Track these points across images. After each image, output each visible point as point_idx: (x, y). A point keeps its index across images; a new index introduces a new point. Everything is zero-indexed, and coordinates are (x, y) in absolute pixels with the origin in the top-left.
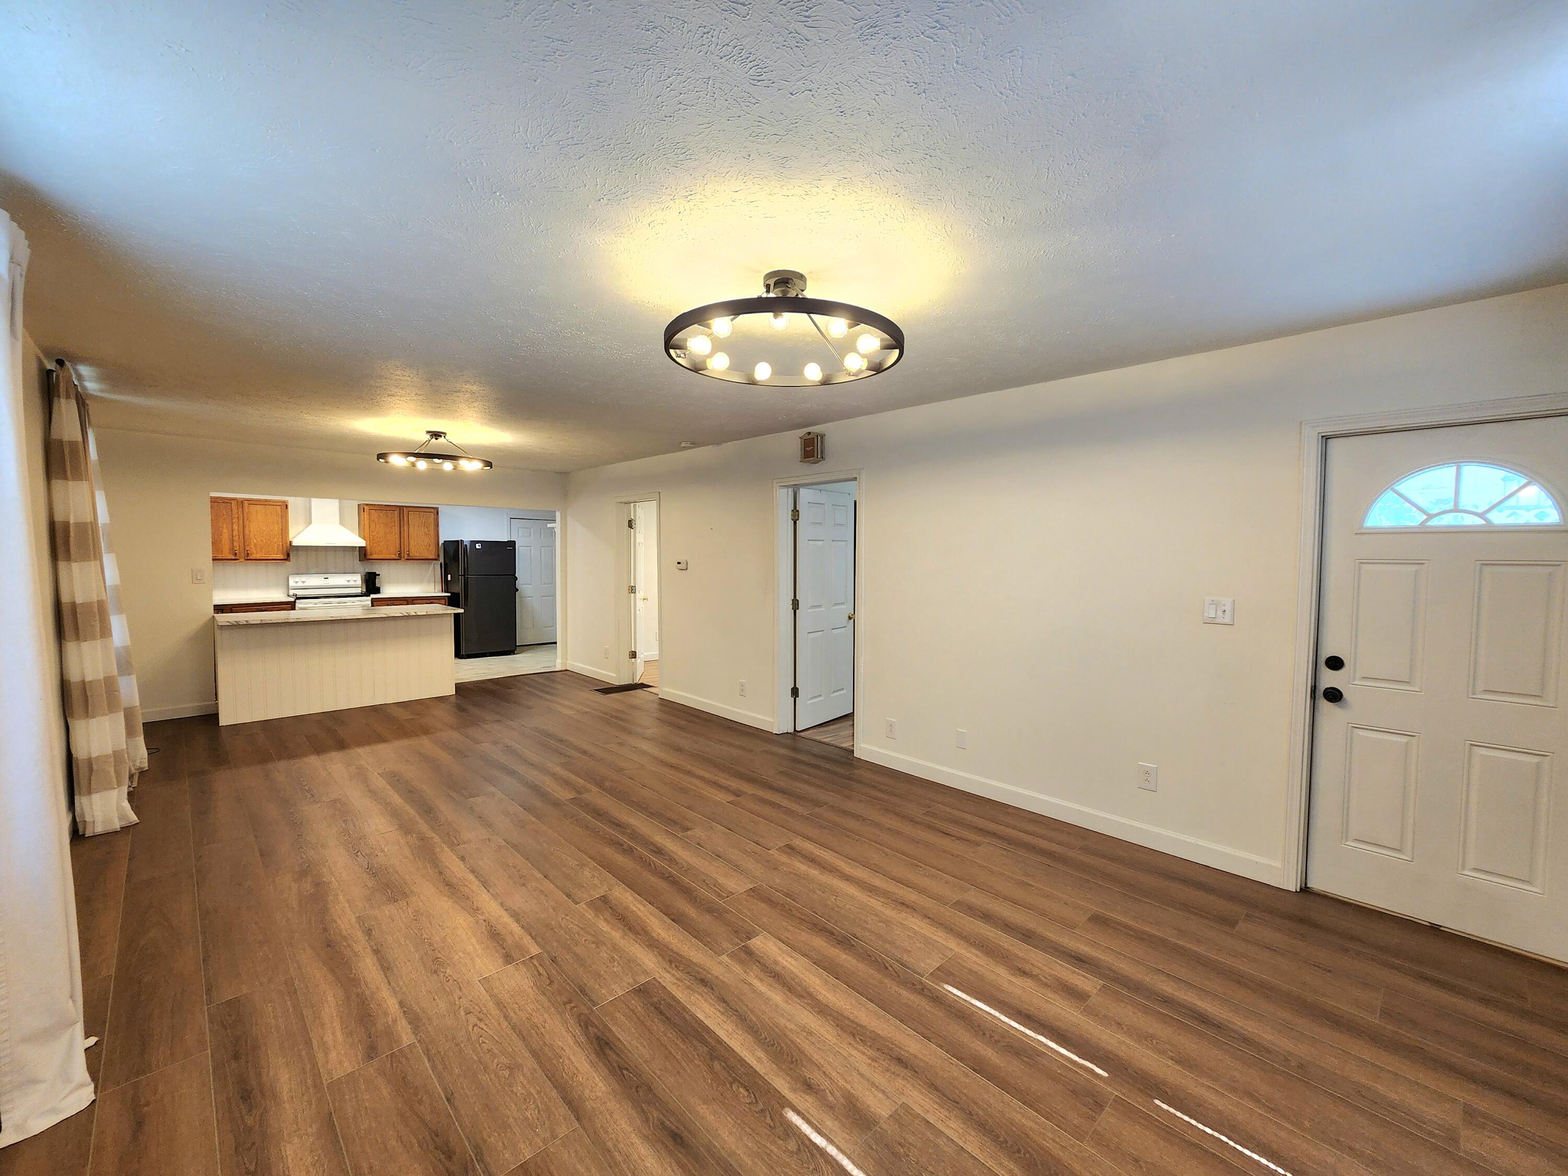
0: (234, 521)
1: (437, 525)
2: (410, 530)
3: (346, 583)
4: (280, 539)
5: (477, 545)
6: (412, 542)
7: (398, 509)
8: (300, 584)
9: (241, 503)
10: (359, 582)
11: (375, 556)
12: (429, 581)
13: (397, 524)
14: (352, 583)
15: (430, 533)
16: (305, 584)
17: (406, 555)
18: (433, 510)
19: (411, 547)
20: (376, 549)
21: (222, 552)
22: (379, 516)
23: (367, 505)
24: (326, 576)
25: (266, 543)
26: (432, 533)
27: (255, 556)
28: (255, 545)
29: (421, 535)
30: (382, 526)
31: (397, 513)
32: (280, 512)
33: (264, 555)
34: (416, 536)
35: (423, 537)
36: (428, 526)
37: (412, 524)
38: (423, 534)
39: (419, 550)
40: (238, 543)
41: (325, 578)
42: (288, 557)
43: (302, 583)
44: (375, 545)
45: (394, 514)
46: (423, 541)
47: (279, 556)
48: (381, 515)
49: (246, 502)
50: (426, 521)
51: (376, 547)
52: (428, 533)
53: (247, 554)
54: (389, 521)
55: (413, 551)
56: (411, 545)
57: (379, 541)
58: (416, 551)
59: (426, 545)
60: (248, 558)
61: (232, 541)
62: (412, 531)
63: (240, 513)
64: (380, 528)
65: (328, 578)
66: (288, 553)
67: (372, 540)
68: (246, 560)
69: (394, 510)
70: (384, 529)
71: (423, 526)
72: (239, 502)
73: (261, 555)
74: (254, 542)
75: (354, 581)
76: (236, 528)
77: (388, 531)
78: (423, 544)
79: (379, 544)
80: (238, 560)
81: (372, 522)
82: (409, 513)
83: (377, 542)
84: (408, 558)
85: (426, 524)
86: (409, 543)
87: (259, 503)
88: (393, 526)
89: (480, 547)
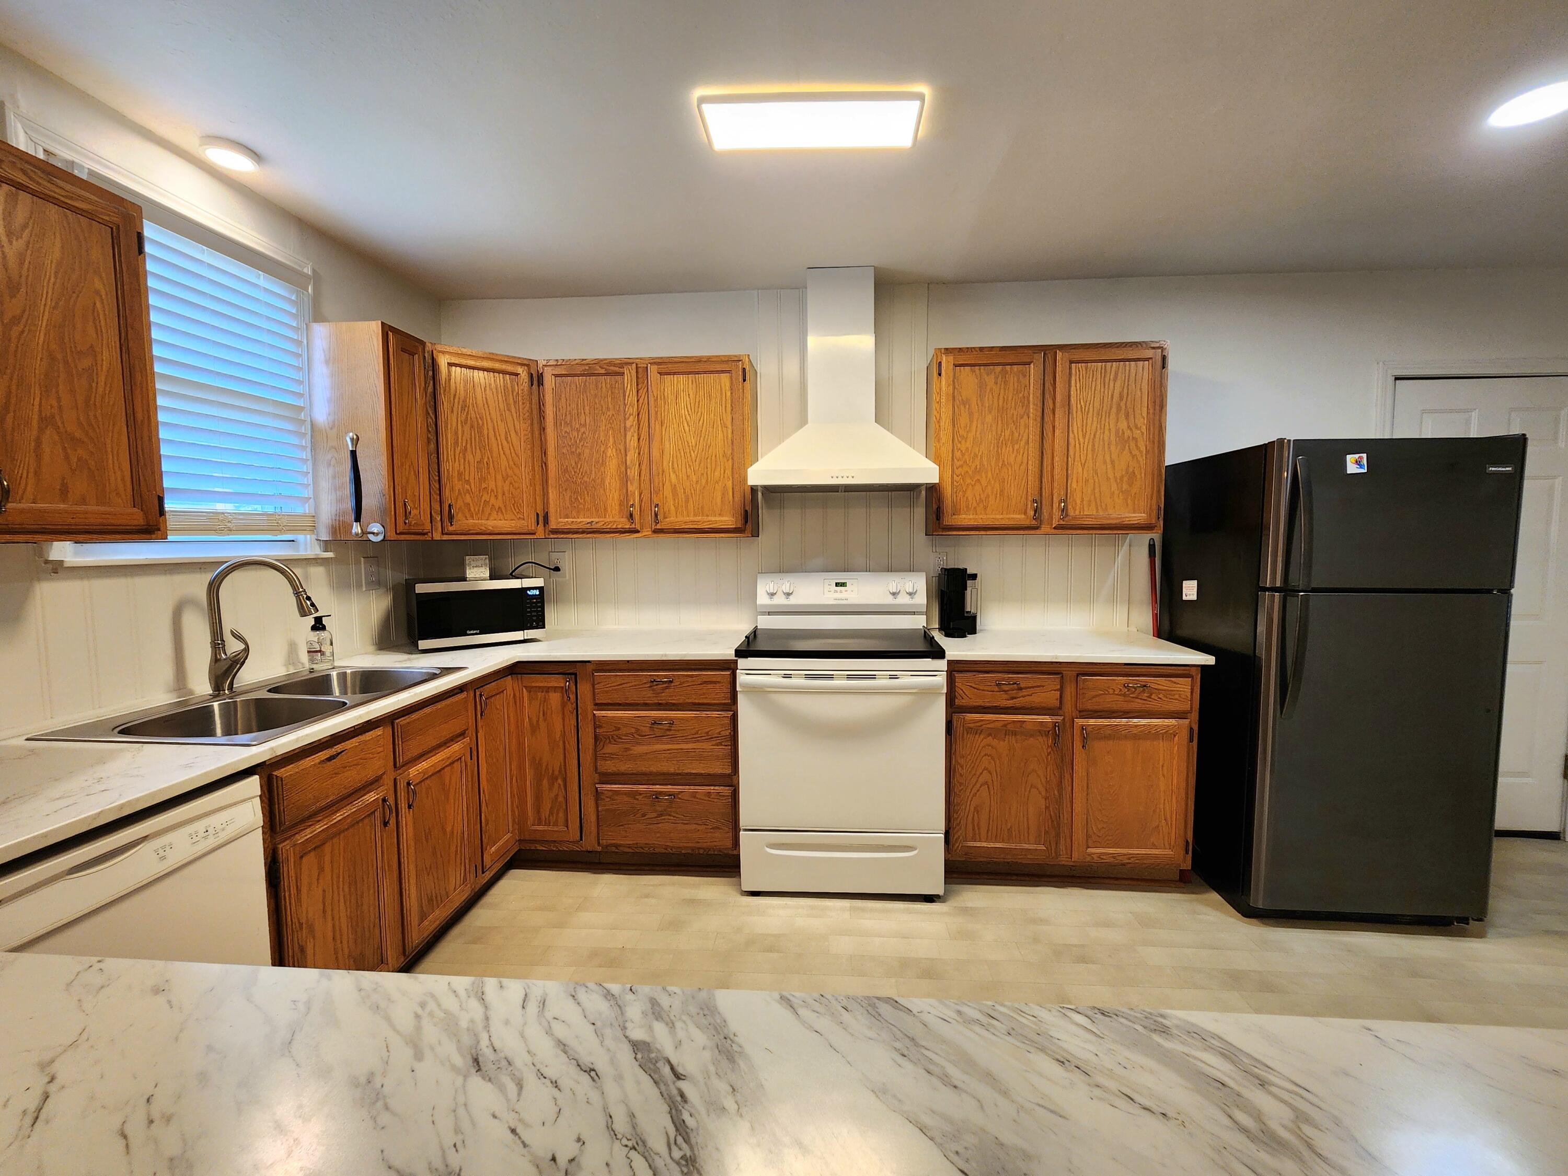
0: (628, 424)
1: (1159, 404)
2: (1074, 427)
3: (889, 600)
4: (729, 472)
5: (1350, 459)
6: (1077, 470)
7: (1037, 358)
8: (780, 600)
9: (641, 369)
10: (921, 599)
11: (966, 518)
12: (1112, 600)
13: (1034, 412)
14: (903, 600)
15: (1136, 436)
16: (793, 601)
17: (1055, 515)
18: (1150, 354)
19: (1072, 485)
20: (969, 494)
21: (606, 509)
22: (982, 386)
23: (948, 351)
24: (841, 577)
25: (697, 482)
26: (1143, 434)
27: (674, 519)
28: (674, 489)
29: (1106, 439)
30: (989, 419)
31: (1034, 371)
32: (729, 394)
33: (692, 518)
34: (1090, 446)
35: (1113, 448)
36: (1131, 411)
37: (1082, 403)
38: (1113, 438)
39: (1097, 495)
40: (636, 484)
41: (837, 585)
42: (746, 522)
43: (784, 597)
44: (968, 481)
45: (1025, 376)
46: (1112, 462)
47: (728, 520)
48: (990, 380)
49: (653, 370)
50: (1125, 391)
51: (970, 486)
52: (1128, 433)
53: (656, 515)
54: (1010, 398)
55: (1078, 502)
56: (1075, 480)
57: (978, 467)
58: (1090, 501)
59: (1122, 477)
60: (659, 527)
61: (625, 480)
62: (1080, 430)
63: (641, 401)
64: (983, 424)
65: (843, 585)
66: (746, 512)
67: (961, 463)
68: (656, 531)
69: (1027, 360)
70: (994, 428)
71: (1114, 410)
72: (640, 370)
73: (687, 519)
74: (670, 480)
75: (910, 594)
76: (632, 442)
77: (1008, 433)
78: (1111, 475)
79: (979, 478)
80: (638, 532)
81: (962, 408)
82: (1073, 372)
83: (973, 467)
84: (1062, 522)
85: (1123, 404)
86: (1069, 472)
87: (682, 367)
88: (1022, 418)
89: (1361, 466)
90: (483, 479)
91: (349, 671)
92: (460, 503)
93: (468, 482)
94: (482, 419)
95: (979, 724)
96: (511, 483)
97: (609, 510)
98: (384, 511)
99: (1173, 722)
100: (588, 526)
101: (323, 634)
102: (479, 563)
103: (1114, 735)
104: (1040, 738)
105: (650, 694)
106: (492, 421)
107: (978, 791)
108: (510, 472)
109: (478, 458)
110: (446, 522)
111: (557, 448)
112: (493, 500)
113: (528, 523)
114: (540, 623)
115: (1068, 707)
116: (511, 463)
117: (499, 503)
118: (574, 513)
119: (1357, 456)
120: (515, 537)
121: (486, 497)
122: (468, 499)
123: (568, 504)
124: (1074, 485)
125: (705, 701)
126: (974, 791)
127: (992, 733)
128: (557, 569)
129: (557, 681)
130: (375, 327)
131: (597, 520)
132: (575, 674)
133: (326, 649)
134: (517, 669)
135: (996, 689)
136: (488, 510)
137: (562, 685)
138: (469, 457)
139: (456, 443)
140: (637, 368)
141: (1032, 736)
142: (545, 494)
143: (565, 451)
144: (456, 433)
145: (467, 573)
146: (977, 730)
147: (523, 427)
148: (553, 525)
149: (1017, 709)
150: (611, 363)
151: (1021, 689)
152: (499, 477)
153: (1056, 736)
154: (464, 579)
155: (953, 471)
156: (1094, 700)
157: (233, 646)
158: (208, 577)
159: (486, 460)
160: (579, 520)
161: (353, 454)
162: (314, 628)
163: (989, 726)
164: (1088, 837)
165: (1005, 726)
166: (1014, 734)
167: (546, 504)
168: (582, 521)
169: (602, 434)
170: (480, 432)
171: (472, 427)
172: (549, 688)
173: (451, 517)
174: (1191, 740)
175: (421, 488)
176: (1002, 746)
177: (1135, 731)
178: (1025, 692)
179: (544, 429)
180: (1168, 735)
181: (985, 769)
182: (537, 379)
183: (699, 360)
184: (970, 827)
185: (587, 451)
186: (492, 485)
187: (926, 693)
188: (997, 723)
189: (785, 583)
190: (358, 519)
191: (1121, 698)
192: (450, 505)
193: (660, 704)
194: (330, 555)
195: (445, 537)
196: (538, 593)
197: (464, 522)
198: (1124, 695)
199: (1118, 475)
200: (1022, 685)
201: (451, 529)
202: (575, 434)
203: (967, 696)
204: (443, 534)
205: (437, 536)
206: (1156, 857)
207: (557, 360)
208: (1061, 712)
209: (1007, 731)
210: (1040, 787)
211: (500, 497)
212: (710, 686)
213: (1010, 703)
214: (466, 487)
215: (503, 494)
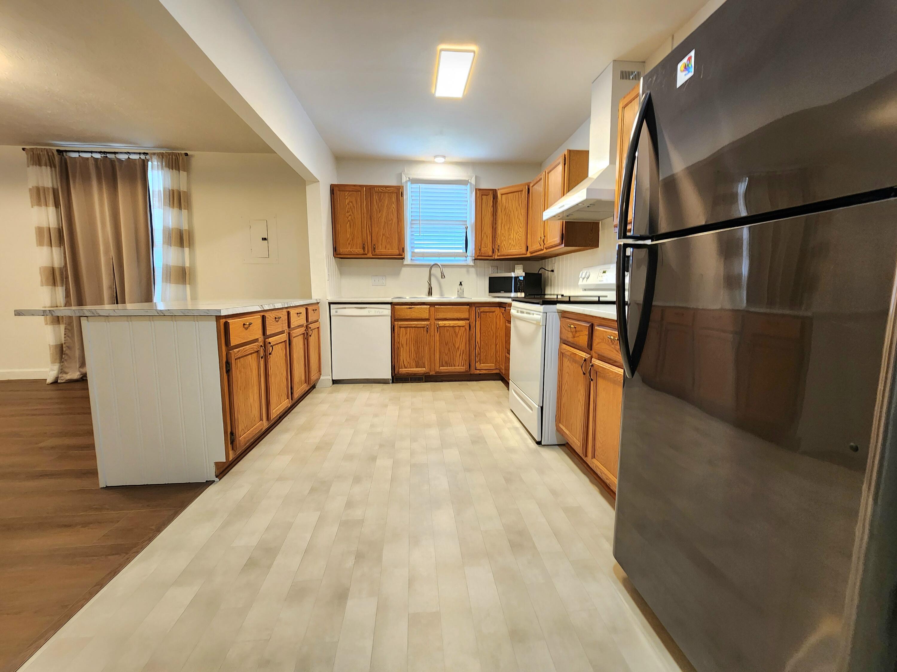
5: (681, 67)
41: (603, 272)
47: (559, 239)
53: (544, 241)
60: (545, 246)
66: (563, 234)
73: (551, 241)
90: (510, 235)
92: (502, 245)
93: (505, 237)
95: (566, 352)
96: (518, 235)
98: (474, 247)
102: (519, 268)
106: (513, 212)
108: (517, 231)
109: (508, 227)
110: (498, 252)
112: (512, 243)
113: (523, 250)
116: (519, 227)
117: (514, 244)
118: (533, 244)
121: (510, 241)
122: (504, 242)
127: (569, 358)
128: (553, 271)
136: (510, 246)
138: (506, 227)
139: (502, 223)
142: (528, 237)
144: (502, 219)
146: (566, 356)
147: (523, 211)
148: (529, 250)
151: (576, 331)
152: (515, 234)
159: (511, 227)
160: (534, 247)
162: (459, 285)
165: (572, 354)
166: (575, 362)
170: (509, 217)
171: (507, 215)
173: (499, 250)
175: (488, 241)
176: (572, 368)
178: (578, 333)
179: (528, 211)
181: (566, 381)
182: (529, 190)
186: (512, 237)
187: (538, 324)
188: (569, 352)
189: (587, 273)
191: (609, 347)
192: (499, 246)
194: (474, 264)
195: (498, 258)
197: (503, 251)
198: (610, 345)
200: (578, 328)
201: (499, 254)
204: (497, 256)
208: (590, 352)
209: (572, 359)
211: (514, 242)
214: (504, 238)
215: (516, 239)
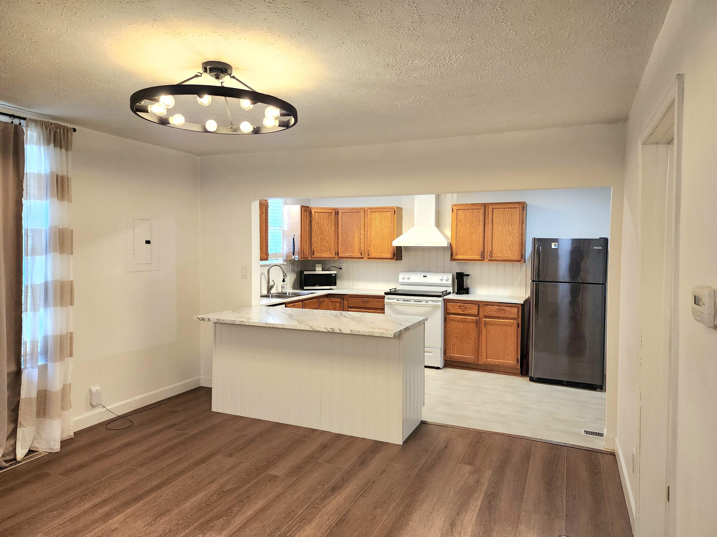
0: (362, 226)
1: (522, 222)
2: (495, 229)
3: (440, 282)
4: (389, 241)
5: (553, 244)
6: (495, 242)
7: (483, 207)
10: (450, 282)
11: (461, 257)
12: (520, 285)
13: (482, 223)
14: (444, 282)
15: (515, 231)
16: (410, 281)
17: (489, 257)
18: (518, 206)
19: (494, 247)
20: (461, 249)
22: (465, 216)
23: (455, 205)
24: (425, 274)
25: (380, 244)
26: (516, 231)
27: (373, 255)
28: (374, 246)
29: (505, 233)
30: (468, 226)
31: (482, 211)
32: (390, 218)
33: (379, 255)
34: (499, 235)
35: (507, 235)
36: (512, 224)
37: (497, 221)
38: (507, 232)
39: (502, 250)
40: (363, 244)
41: (424, 276)
42: (394, 256)
43: (407, 279)
44: (461, 245)
45: (479, 213)
46: (507, 240)
47: (389, 255)
48: (468, 214)
49: (369, 211)
50: (511, 218)
51: (462, 247)
52: (512, 231)
53: (368, 254)
54: (474, 220)
55: (496, 252)
56: (495, 245)
57: (464, 241)
58: (500, 252)
59: (510, 245)
60: (369, 257)
61: (360, 243)
62: (496, 230)
63: (365, 220)
64: (466, 227)
65: (426, 276)
66: (394, 253)
67: (459, 239)
68: (368, 258)
69: (479, 208)
70: (469, 228)
71: (507, 223)
72: (365, 211)
73: (377, 255)
74: (373, 243)
75: (447, 280)
76: (362, 232)
77: (473, 230)
78: (506, 244)
79: (464, 244)
80: (363, 258)
81: (459, 222)
82: (494, 211)
83: (463, 241)
84: (490, 259)
85: (510, 222)
86: (493, 243)
87: (377, 210)
88: (478, 226)
89: (556, 246)
90: (322, 243)
91: (291, 292)
92: (316, 250)
94: (322, 226)
95: (454, 318)
96: (329, 244)
97: (355, 251)
98: (299, 253)
99: (512, 321)
100: (349, 256)
101: (285, 283)
102: (319, 266)
103: (493, 324)
104: (472, 324)
105: (363, 304)
106: (325, 227)
107: (454, 338)
108: (329, 240)
109: (321, 237)
110: (312, 255)
111: (342, 233)
112: (324, 249)
113: (333, 255)
114: (335, 284)
115: (481, 315)
116: (329, 238)
117: (326, 249)
118: (346, 253)
119: (555, 243)
120: (329, 259)
121: (322, 248)
122: (318, 249)
123: (344, 250)
124: (495, 247)
125: (377, 307)
126: (453, 339)
127: (458, 321)
128: (341, 269)
129: (338, 300)
130: (299, 207)
131: (352, 254)
132: (343, 298)
133: (285, 286)
134: (328, 296)
135: (459, 308)
136: (323, 251)
137: (340, 301)
138: (319, 237)
139: (316, 233)
140: (364, 210)
141: (470, 323)
142: (338, 247)
143: (344, 234)
144: (316, 231)
145: (316, 269)
146: (453, 320)
147: (333, 227)
148: (340, 256)
149: (465, 314)
150: (357, 209)
151: (466, 308)
152: (326, 243)
153: (477, 323)
154: (315, 270)
155: (456, 242)
156: (488, 313)
157: (271, 283)
158: (267, 268)
159: (323, 237)
160: (347, 254)
161: (294, 239)
162: (283, 281)
163: (457, 319)
164: (487, 355)
165: (462, 319)
166: (465, 322)
167: (338, 250)
168: (348, 255)
169: (354, 229)
170: (322, 230)
171: (320, 228)
172: (336, 302)
173: (313, 253)
174: (518, 327)
175: (307, 246)
176: (461, 325)
177: (500, 323)
178: (467, 309)
179: (338, 227)
180: (510, 325)
181: (456, 332)
182: (337, 213)
183: (382, 208)
184: (452, 350)
185: (350, 234)
186: (324, 245)
187: (436, 307)
188: (459, 318)
189: (407, 275)
190: (293, 255)
191: (496, 313)
192: (313, 250)
193: (365, 308)
194: (286, 263)
195: (312, 259)
196: (335, 275)
197: (317, 255)
198: (497, 312)
199: (509, 244)
200: (466, 307)
201: (313, 257)
202: (347, 229)
203: (452, 310)
204: (311, 258)
205: (310, 259)
206: (508, 363)
207: (343, 208)
208: (479, 316)
209: (462, 321)
210: (473, 339)
211: (326, 248)
212: (379, 303)
213: (463, 312)
214: (318, 245)
215: (327, 247)
